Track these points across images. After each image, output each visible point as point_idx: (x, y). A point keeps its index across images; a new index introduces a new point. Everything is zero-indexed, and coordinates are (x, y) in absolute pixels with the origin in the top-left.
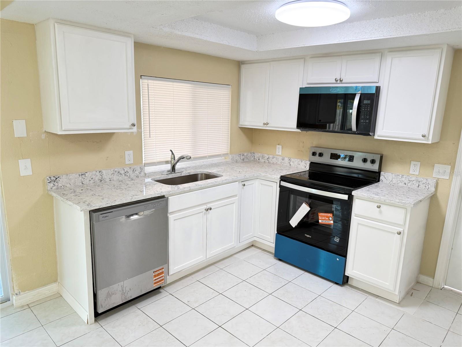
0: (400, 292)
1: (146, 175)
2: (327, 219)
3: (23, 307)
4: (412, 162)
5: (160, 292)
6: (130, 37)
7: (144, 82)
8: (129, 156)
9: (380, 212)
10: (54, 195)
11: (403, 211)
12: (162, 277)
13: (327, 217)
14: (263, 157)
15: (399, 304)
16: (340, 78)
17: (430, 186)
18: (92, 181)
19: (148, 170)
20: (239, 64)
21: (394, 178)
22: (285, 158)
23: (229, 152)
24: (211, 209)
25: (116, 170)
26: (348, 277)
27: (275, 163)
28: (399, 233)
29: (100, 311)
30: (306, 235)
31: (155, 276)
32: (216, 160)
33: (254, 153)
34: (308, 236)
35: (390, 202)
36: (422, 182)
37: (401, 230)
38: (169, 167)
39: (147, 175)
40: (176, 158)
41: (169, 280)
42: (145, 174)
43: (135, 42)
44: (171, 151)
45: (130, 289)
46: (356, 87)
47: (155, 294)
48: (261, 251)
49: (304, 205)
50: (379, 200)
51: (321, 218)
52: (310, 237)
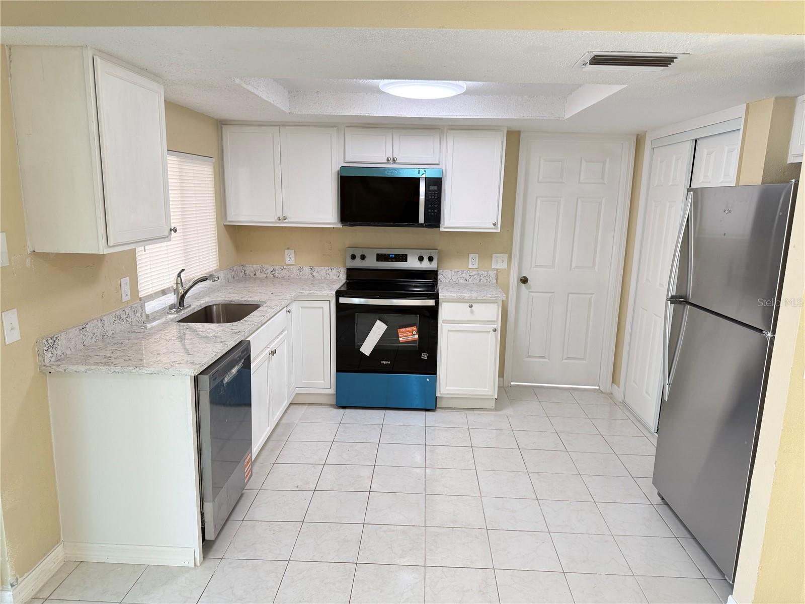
1: (149, 318)
2: (410, 334)
4: (470, 254)
6: (157, 81)
8: (126, 287)
9: (472, 312)
11: (495, 306)
12: (250, 466)
13: (409, 332)
14: (262, 270)
15: (495, 409)
16: (393, 157)
17: (492, 279)
18: (94, 339)
19: (151, 307)
22: (304, 268)
23: (219, 267)
24: (275, 351)
26: (438, 398)
27: (286, 276)
28: (495, 330)
30: (382, 362)
31: (246, 466)
33: (244, 266)
34: (386, 362)
35: (482, 298)
36: (483, 275)
38: (173, 299)
40: (188, 283)
42: (147, 316)
44: (177, 272)
49: (378, 323)
50: (471, 299)
51: (401, 335)
52: (389, 363)
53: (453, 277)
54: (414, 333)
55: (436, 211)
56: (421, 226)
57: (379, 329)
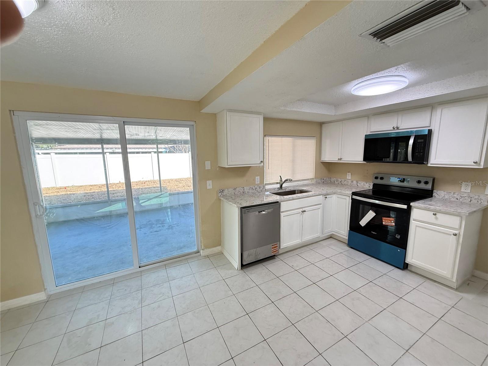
0: (457, 280)
2: (390, 222)
3: (205, 256)
5: (275, 258)
6: (261, 114)
7: (267, 138)
8: (258, 179)
9: (437, 218)
10: (222, 199)
11: (459, 218)
12: (277, 249)
13: (389, 220)
14: (337, 181)
15: (456, 289)
16: (397, 127)
17: (482, 201)
18: (239, 193)
19: (267, 187)
20: (321, 124)
21: (446, 195)
22: (354, 181)
23: (314, 178)
24: (305, 211)
25: (251, 187)
26: (408, 264)
27: (346, 184)
28: (455, 235)
29: (244, 264)
30: (372, 232)
31: (273, 248)
32: (306, 182)
33: (330, 178)
34: (374, 233)
35: (445, 211)
36: (475, 198)
37: (457, 232)
38: (278, 186)
39: (267, 190)
40: (283, 181)
41: (281, 252)
42: (266, 189)
43: (264, 118)
44: (280, 176)
45: (260, 254)
46: (411, 131)
47: (273, 259)
48: (337, 241)
49: (371, 212)
50: (435, 210)
51: (384, 221)
52: (376, 233)
54: (393, 222)
56: (410, 163)
57: (371, 215)
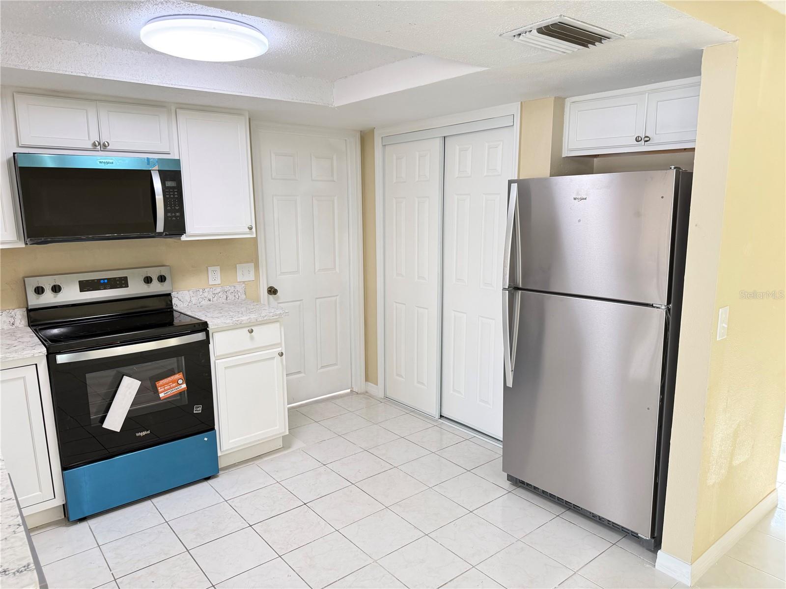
2: (174, 385)
4: (208, 268)
9: (252, 338)
11: (277, 326)
13: (173, 382)
16: (104, 142)
21: (193, 297)
28: (281, 355)
30: (137, 435)
34: (144, 433)
35: (263, 319)
36: (230, 291)
46: (147, 159)
49: (126, 380)
50: (250, 322)
51: (162, 390)
52: (149, 432)
53: (192, 299)
54: (180, 382)
55: (178, 214)
56: (160, 235)
57: (129, 388)
